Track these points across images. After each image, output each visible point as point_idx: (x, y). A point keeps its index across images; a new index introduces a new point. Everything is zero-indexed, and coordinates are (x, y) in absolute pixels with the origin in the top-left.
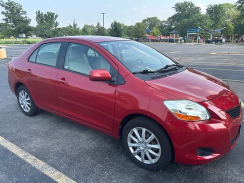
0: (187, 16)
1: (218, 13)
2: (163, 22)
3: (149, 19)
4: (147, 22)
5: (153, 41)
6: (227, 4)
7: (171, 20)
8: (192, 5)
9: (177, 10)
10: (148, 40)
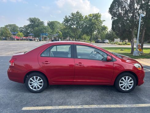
0: (37, 26)
1: (53, 26)
2: (21, 28)
3: (10, 26)
4: (8, 27)
5: (18, 40)
6: (56, 21)
7: (27, 27)
8: (39, 20)
9: (30, 22)
10: (14, 39)
